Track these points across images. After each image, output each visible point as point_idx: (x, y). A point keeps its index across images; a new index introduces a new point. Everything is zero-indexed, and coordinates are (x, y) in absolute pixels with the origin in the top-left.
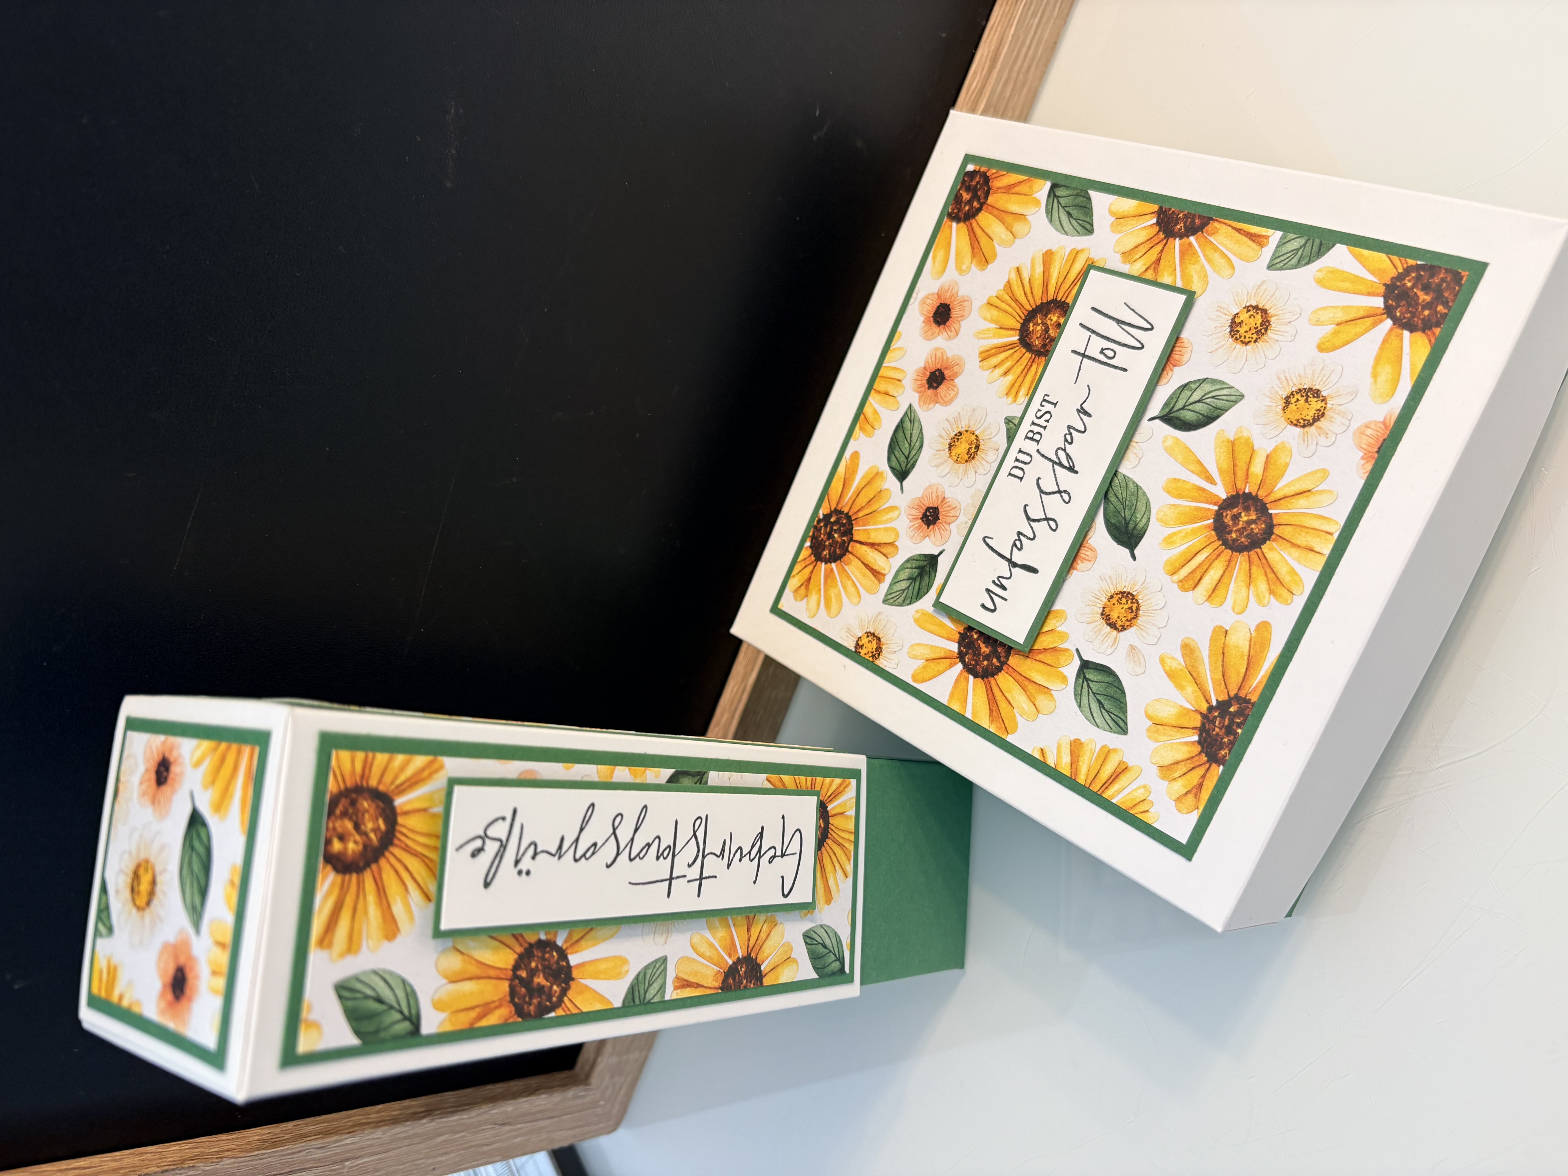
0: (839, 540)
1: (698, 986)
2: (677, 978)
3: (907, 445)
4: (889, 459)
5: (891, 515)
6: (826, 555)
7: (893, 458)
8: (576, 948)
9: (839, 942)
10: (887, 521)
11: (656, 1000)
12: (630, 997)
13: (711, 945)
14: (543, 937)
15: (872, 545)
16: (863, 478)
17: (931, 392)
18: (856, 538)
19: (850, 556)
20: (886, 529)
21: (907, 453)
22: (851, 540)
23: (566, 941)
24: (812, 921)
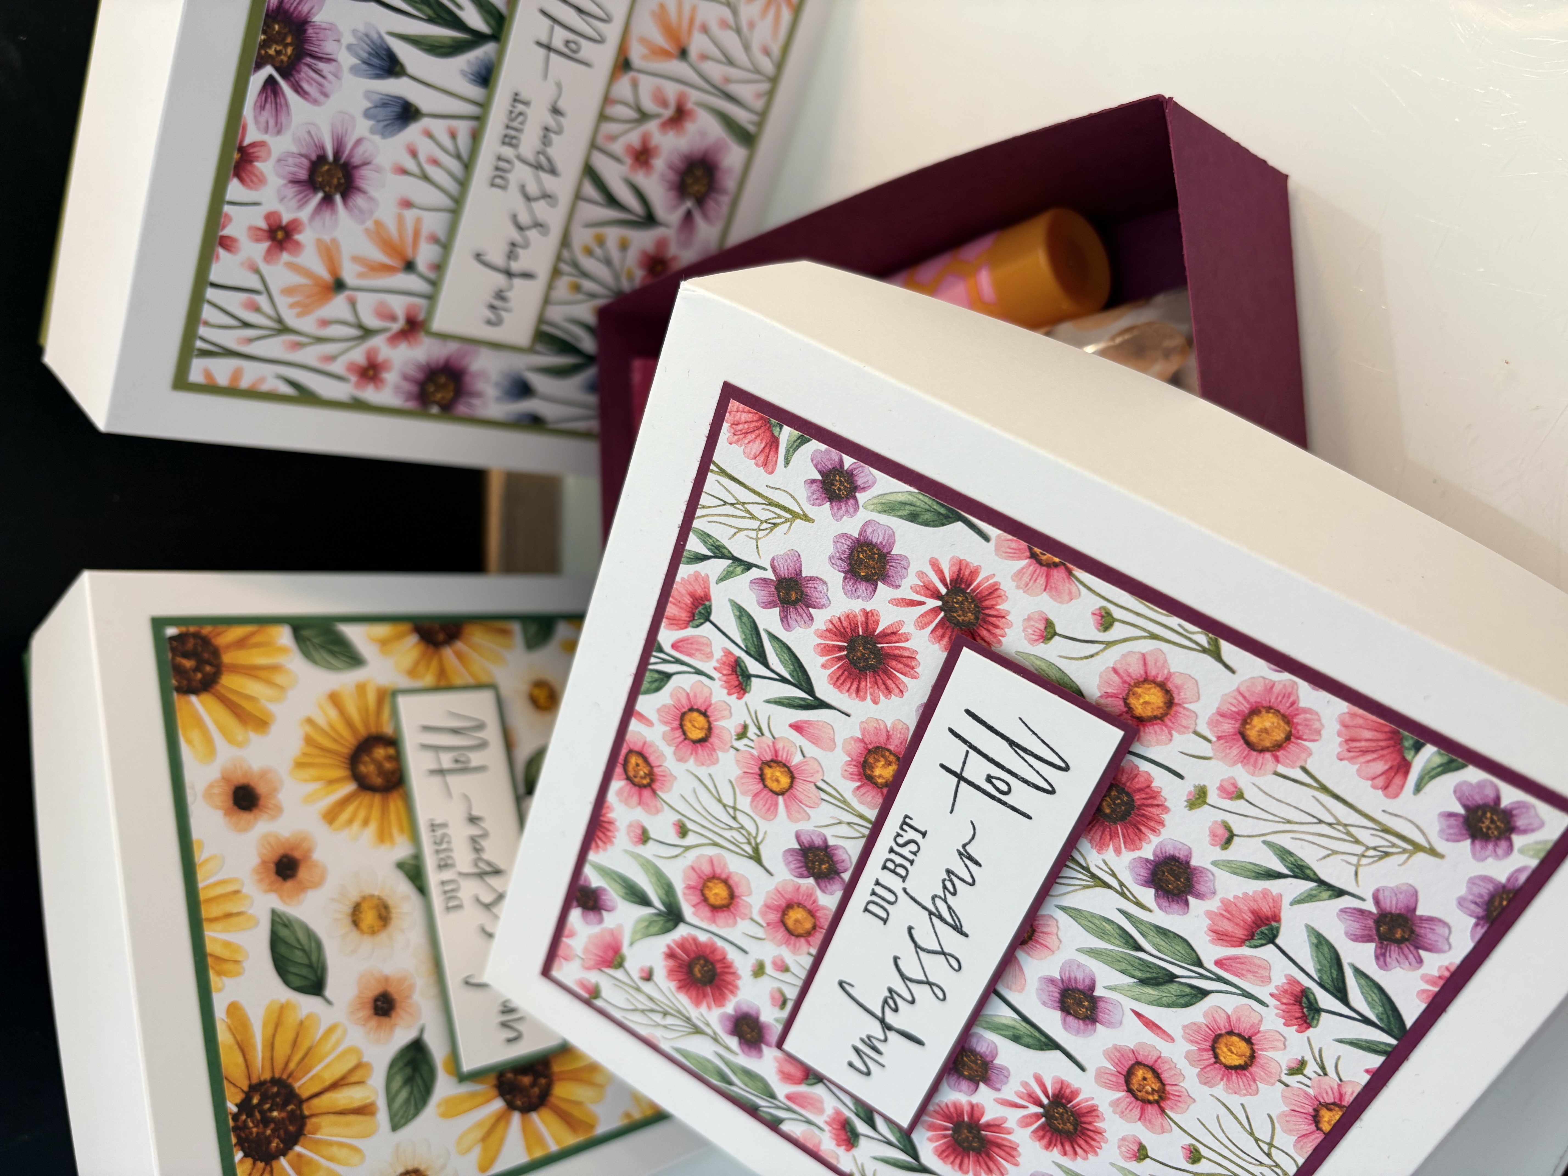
0: (284, 1115)
3: (299, 953)
4: (287, 983)
5: (333, 1038)
6: (277, 1147)
7: (292, 978)
10: (334, 1048)
15: (335, 1086)
16: (265, 1025)
17: (289, 884)
18: (305, 1094)
19: (314, 1120)
20: (340, 1057)
21: (306, 961)
22: (300, 1102)
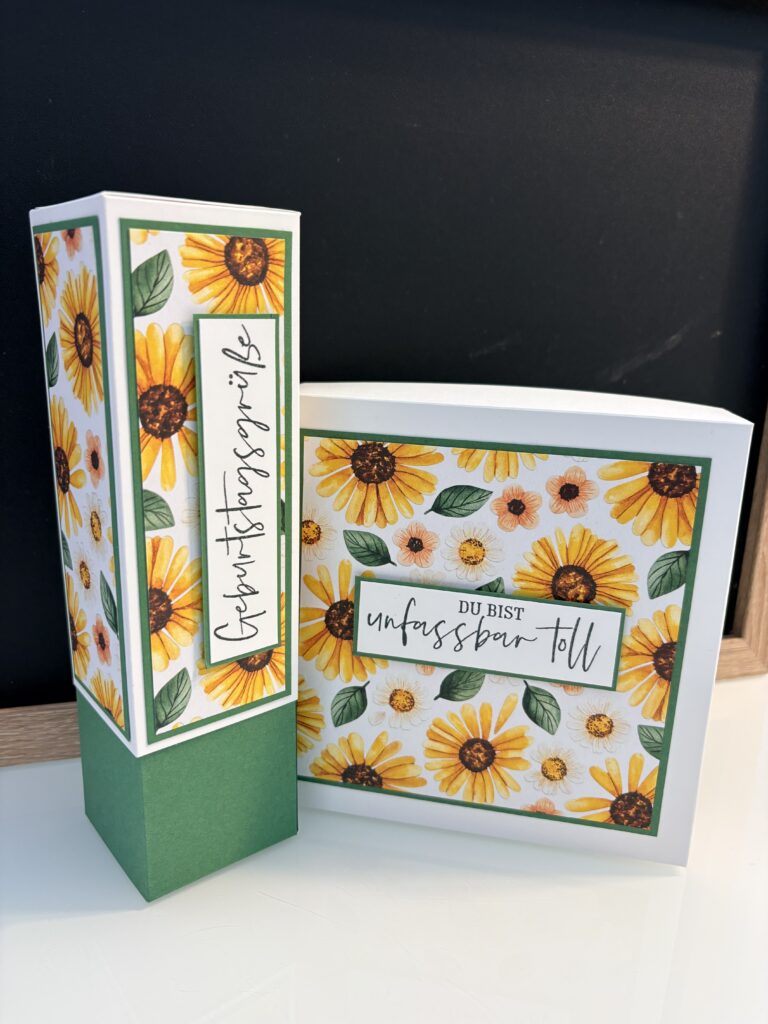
1: (153, 563)
2: (159, 540)
8: (182, 439)
9: (179, 714)
11: (146, 522)
12: (149, 496)
13: (180, 569)
14: (189, 408)
23: (186, 429)
24: (195, 676)
